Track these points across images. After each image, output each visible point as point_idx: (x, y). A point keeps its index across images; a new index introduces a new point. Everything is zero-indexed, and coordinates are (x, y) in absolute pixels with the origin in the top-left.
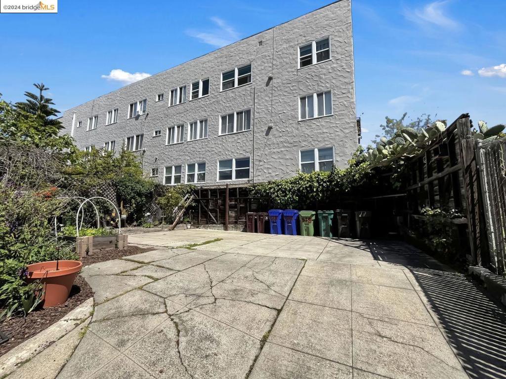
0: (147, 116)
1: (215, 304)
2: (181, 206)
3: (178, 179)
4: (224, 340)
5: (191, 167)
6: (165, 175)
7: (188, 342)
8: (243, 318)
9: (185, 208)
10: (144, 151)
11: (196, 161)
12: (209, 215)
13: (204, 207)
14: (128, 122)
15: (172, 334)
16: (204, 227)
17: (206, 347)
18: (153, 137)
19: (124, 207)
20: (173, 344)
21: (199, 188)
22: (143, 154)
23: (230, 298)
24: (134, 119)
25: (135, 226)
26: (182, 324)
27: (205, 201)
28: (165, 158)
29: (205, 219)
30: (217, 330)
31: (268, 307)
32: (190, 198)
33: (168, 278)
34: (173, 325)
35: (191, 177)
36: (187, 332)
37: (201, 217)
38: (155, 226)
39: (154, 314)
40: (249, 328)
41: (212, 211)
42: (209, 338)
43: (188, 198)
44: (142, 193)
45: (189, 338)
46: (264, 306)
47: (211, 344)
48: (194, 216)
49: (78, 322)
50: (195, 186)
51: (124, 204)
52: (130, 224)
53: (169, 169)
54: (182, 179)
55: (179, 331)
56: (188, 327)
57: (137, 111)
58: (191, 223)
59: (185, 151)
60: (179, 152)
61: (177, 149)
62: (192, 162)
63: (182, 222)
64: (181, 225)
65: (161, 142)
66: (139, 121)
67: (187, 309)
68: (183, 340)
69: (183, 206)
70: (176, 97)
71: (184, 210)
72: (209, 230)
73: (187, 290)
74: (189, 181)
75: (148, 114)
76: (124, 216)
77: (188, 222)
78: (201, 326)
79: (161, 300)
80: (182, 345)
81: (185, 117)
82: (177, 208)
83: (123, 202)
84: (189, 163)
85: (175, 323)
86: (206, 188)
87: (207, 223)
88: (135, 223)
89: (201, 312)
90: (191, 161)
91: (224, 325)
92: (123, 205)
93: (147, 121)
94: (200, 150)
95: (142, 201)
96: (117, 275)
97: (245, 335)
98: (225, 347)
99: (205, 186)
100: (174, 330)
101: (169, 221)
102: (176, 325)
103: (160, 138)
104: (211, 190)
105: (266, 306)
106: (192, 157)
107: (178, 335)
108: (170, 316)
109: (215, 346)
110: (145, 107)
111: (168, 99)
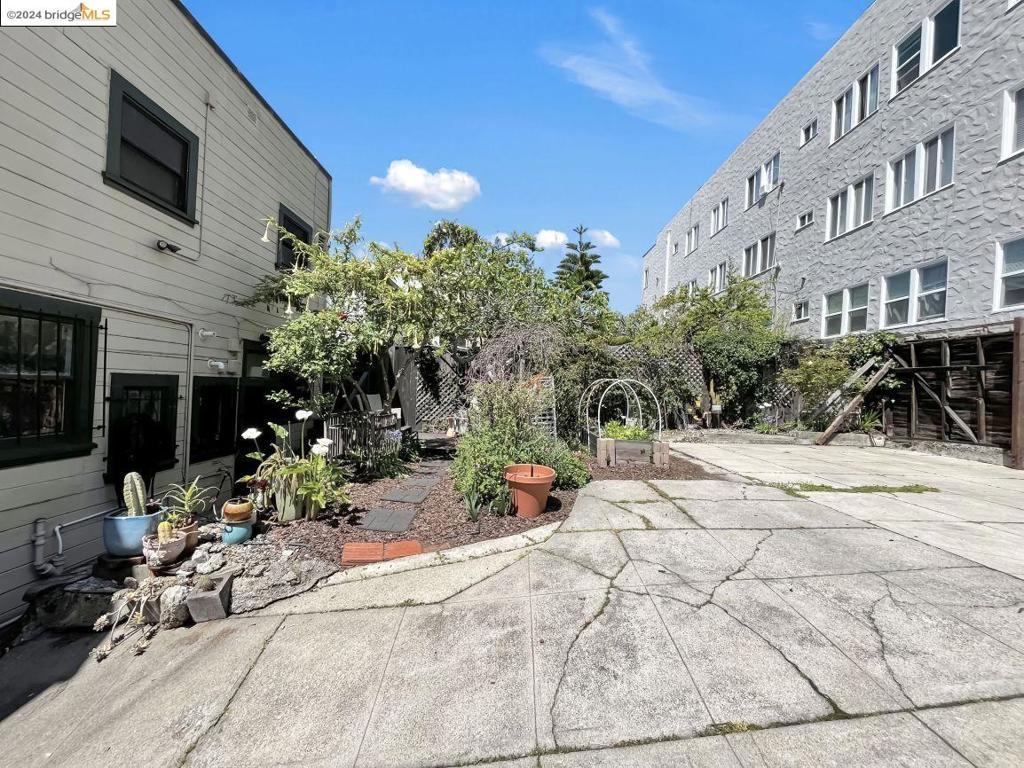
0: (781, 190)
1: (695, 609)
2: (849, 389)
3: (858, 320)
4: (648, 669)
5: (899, 282)
6: (825, 313)
7: (598, 634)
8: (724, 664)
9: (863, 393)
10: (778, 269)
11: (912, 263)
12: (947, 414)
13: (928, 390)
14: (746, 217)
15: (590, 610)
16: (930, 448)
17: (615, 657)
18: (797, 232)
19: (715, 391)
20: (581, 622)
21: (912, 338)
22: (776, 276)
23: (740, 618)
24: (757, 207)
25: (739, 427)
26: (614, 607)
27: (931, 375)
28: (824, 275)
29: (934, 427)
30: (653, 648)
31: (815, 688)
32: (880, 367)
33: (671, 533)
34: (603, 600)
35: (899, 310)
36: (610, 619)
37: (920, 417)
38: (781, 430)
39: (596, 573)
40: (714, 688)
41: (956, 404)
42: (630, 651)
43: (874, 369)
44: (750, 363)
45: (606, 629)
46: (805, 677)
47: (623, 660)
48: (894, 415)
49: (530, 543)
50: (898, 335)
51: (717, 385)
52: (730, 423)
53: (834, 299)
54: (869, 318)
55: (601, 612)
56: (618, 615)
57: (762, 185)
58: (885, 433)
59: (876, 243)
60: (859, 252)
61: (856, 245)
62: (899, 267)
63: (855, 428)
64: (852, 435)
65: (812, 238)
66: (767, 206)
67: (643, 591)
68: (596, 625)
69: (857, 389)
70: (849, 111)
71: (859, 398)
72: (944, 458)
73: (675, 564)
74: (891, 320)
75: (782, 185)
76: (717, 408)
77: (878, 429)
78: (637, 626)
79: (624, 559)
80: (589, 632)
81: (876, 152)
82: (838, 393)
83: (715, 382)
84: (890, 273)
85: (608, 598)
86: (935, 336)
87: (940, 438)
88: (739, 422)
89: (659, 606)
90: (898, 264)
91: (672, 649)
92: (715, 388)
93: (782, 200)
94: (926, 229)
95: (751, 378)
96: (612, 503)
97: (694, 691)
98: (638, 678)
99: (933, 332)
100: (597, 607)
101: (817, 423)
102: (607, 602)
103: (809, 231)
104: (952, 342)
105: (811, 683)
106: (899, 253)
107: (595, 617)
108: (612, 586)
109: (626, 665)
110: (776, 171)
111: (828, 128)
